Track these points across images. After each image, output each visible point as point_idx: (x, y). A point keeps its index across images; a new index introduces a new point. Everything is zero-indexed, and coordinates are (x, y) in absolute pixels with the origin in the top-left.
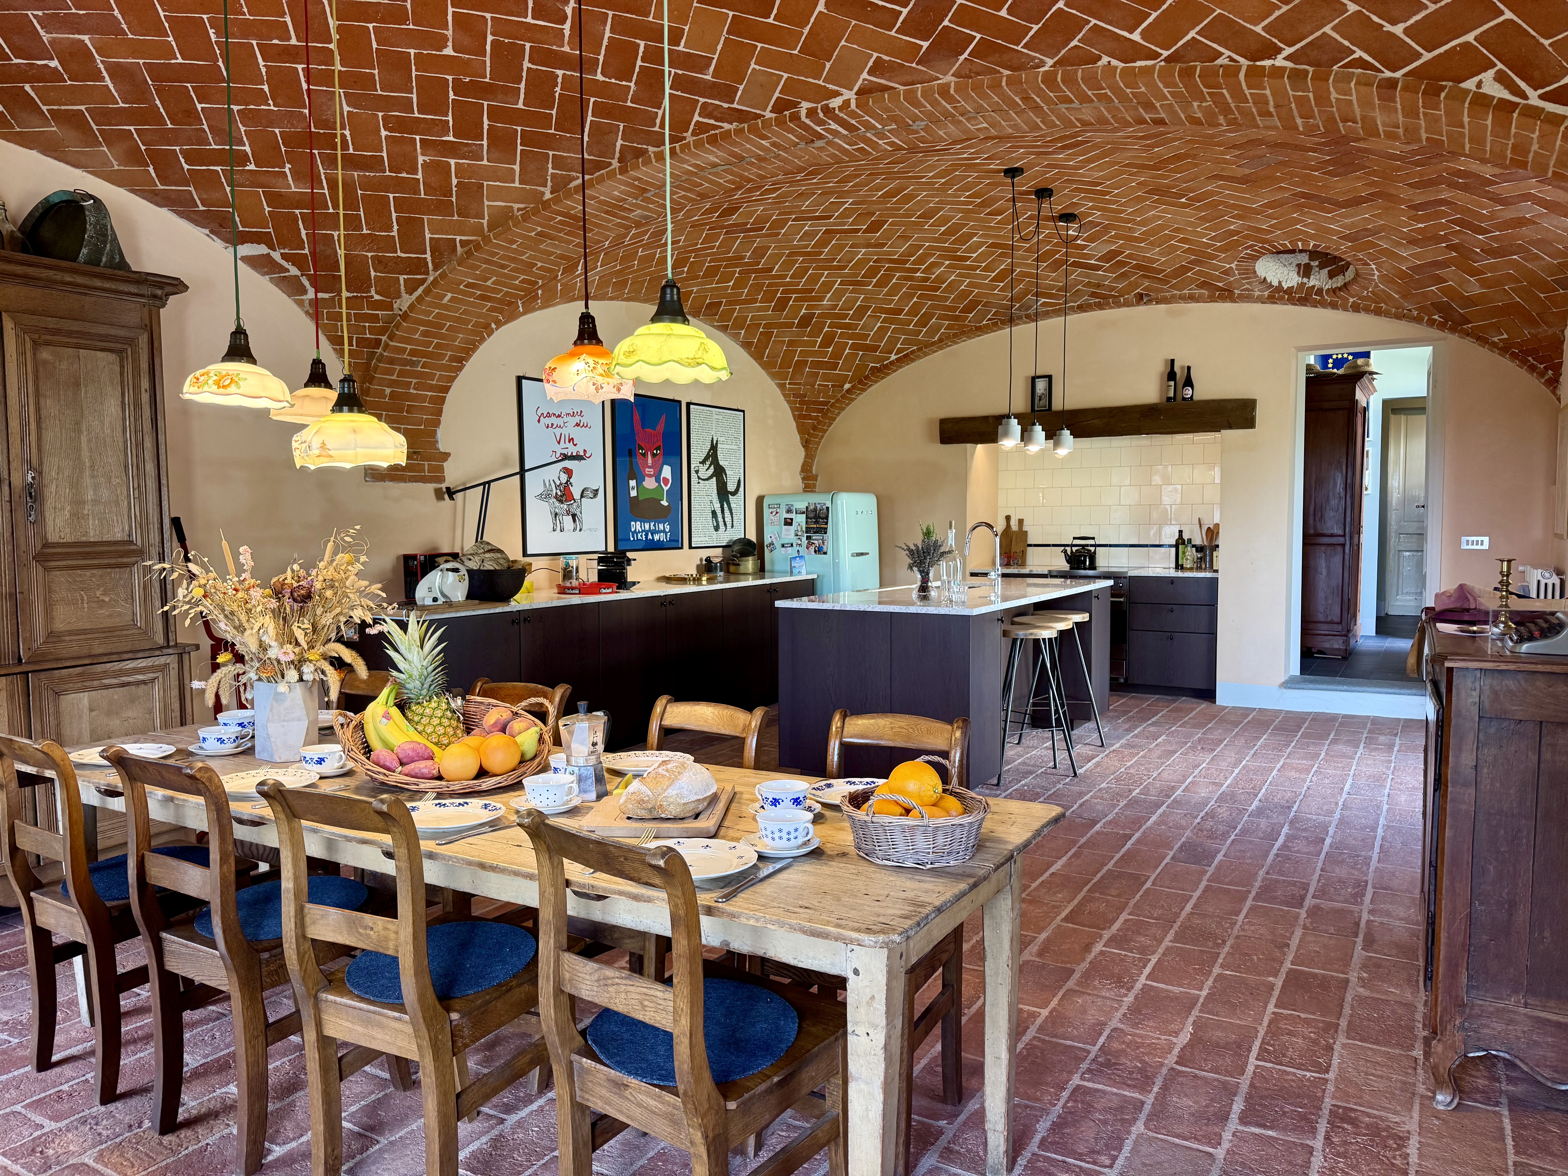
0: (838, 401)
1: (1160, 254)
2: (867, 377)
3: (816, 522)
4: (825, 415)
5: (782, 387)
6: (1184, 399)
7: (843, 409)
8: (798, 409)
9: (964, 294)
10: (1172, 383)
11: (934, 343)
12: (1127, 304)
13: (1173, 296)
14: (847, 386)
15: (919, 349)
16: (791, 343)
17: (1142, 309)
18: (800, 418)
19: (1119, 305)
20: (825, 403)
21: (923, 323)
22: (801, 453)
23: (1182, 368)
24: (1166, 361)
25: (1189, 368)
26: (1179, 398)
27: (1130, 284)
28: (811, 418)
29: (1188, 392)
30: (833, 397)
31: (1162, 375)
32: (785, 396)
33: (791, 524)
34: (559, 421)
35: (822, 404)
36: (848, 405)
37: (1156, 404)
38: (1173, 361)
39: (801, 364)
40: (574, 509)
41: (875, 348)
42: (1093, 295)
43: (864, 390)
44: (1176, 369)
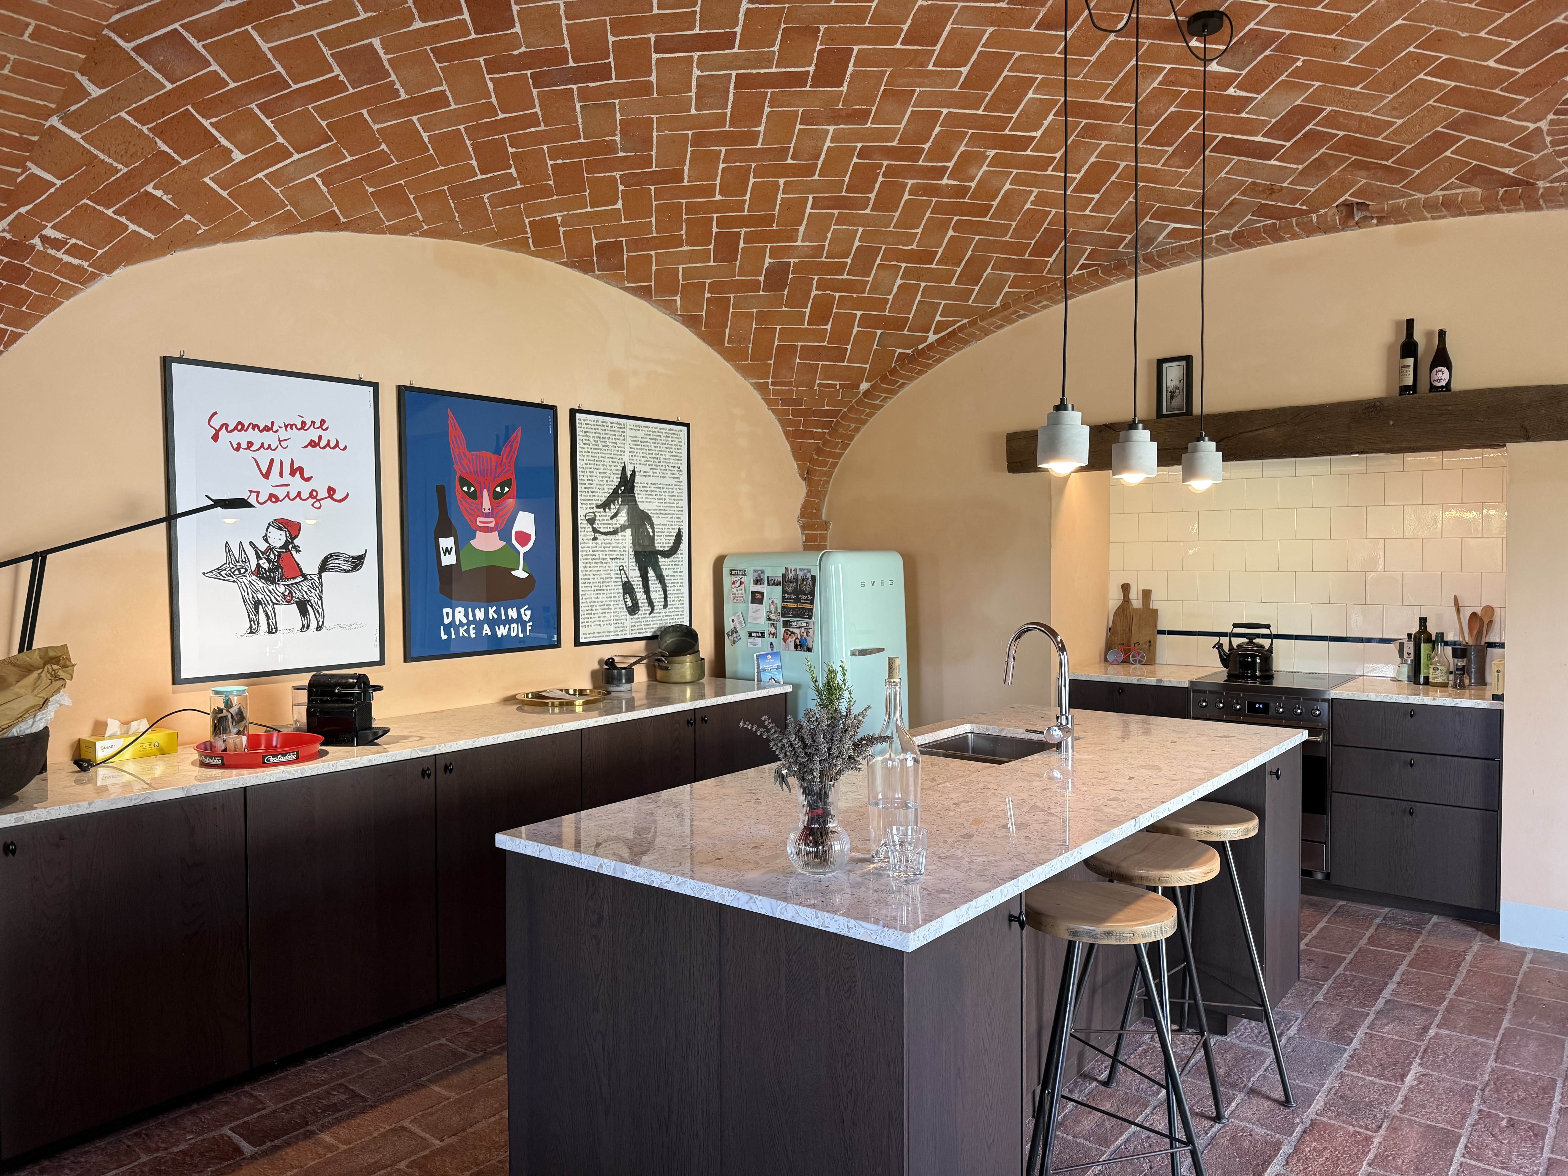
0: (851, 409)
1: (1395, 109)
2: (893, 372)
3: (797, 600)
4: (834, 431)
5: (762, 388)
6: (1433, 388)
7: (864, 422)
8: (790, 423)
9: (1033, 219)
10: (1410, 361)
11: (995, 312)
12: (1325, 228)
13: (1412, 204)
14: (864, 386)
15: (972, 323)
16: (762, 317)
17: (1351, 235)
18: (794, 436)
19: (1310, 230)
20: (834, 413)
21: (972, 275)
22: (801, 489)
23: (1429, 334)
24: (1398, 323)
25: (1442, 334)
26: (1423, 387)
27: (1330, 185)
28: (813, 436)
29: (1442, 376)
30: (845, 403)
31: (1390, 348)
32: (769, 402)
33: (761, 602)
34: (269, 438)
35: (827, 413)
36: (870, 415)
37: (1379, 400)
38: (1410, 323)
39: (787, 353)
40: (303, 590)
41: (901, 324)
42: (1263, 211)
43: (894, 392)
44: (1418, 336)
